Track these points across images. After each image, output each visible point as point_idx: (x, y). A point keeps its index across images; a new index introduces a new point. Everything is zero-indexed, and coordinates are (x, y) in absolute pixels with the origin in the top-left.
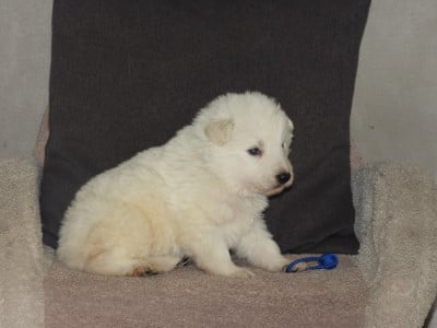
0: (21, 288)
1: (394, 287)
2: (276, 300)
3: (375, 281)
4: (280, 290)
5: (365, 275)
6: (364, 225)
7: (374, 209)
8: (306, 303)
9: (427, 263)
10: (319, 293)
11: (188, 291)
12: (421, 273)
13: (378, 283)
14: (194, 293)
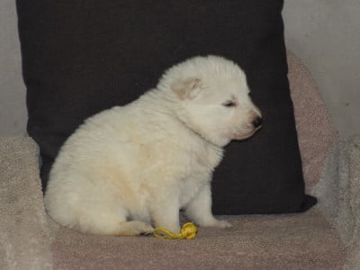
0: (32, 251)
2: (262, 260)
3: (352, 241)
4: (267, 251)
5: (342, 236)
6: (341, 192)
7: (349, 177)
10: (301, 252)
11: (183, 252)
13: (355, 243)
14: (188, 254)
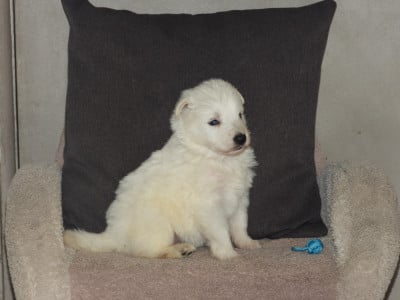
1: (360, 267)
2: (262, 280)
4: (266, 272)
8: (287, 281)
9: (385, 246)
10: (298, 272)
11: (189, 273)
12: (382, 255)
14: (194, 275)
